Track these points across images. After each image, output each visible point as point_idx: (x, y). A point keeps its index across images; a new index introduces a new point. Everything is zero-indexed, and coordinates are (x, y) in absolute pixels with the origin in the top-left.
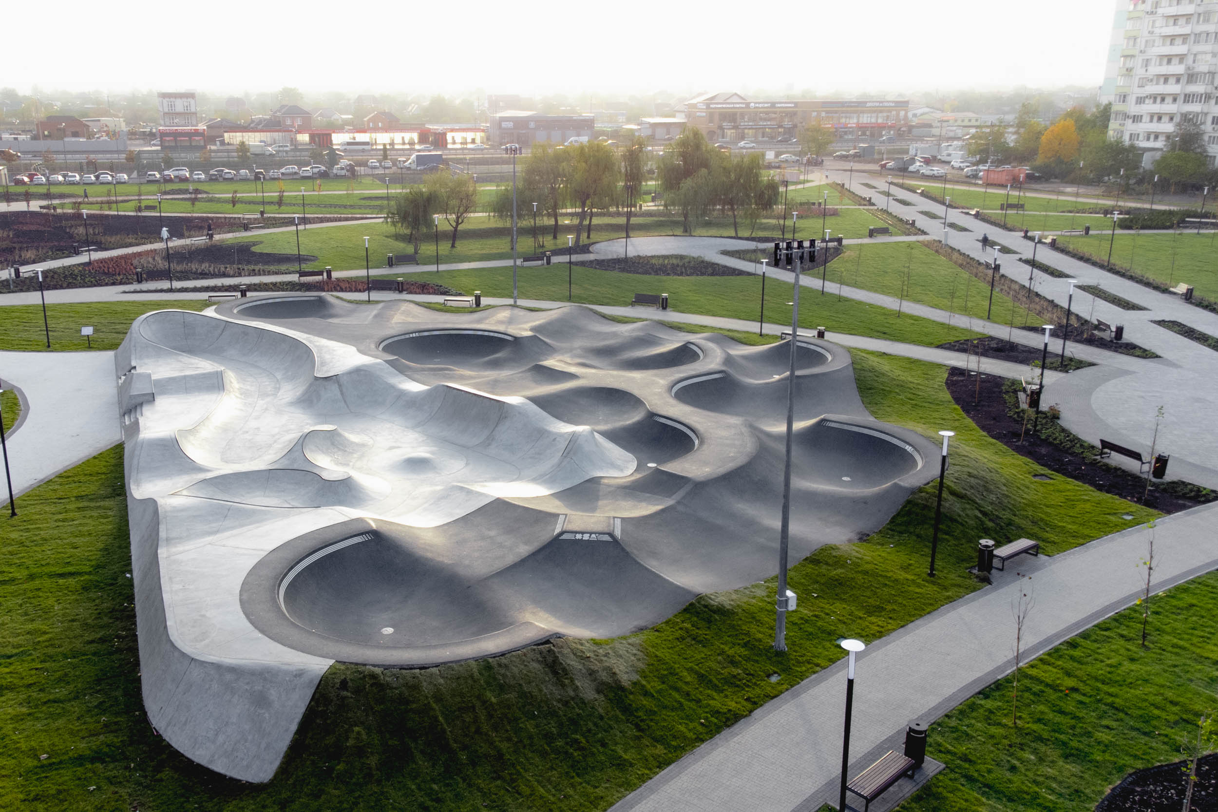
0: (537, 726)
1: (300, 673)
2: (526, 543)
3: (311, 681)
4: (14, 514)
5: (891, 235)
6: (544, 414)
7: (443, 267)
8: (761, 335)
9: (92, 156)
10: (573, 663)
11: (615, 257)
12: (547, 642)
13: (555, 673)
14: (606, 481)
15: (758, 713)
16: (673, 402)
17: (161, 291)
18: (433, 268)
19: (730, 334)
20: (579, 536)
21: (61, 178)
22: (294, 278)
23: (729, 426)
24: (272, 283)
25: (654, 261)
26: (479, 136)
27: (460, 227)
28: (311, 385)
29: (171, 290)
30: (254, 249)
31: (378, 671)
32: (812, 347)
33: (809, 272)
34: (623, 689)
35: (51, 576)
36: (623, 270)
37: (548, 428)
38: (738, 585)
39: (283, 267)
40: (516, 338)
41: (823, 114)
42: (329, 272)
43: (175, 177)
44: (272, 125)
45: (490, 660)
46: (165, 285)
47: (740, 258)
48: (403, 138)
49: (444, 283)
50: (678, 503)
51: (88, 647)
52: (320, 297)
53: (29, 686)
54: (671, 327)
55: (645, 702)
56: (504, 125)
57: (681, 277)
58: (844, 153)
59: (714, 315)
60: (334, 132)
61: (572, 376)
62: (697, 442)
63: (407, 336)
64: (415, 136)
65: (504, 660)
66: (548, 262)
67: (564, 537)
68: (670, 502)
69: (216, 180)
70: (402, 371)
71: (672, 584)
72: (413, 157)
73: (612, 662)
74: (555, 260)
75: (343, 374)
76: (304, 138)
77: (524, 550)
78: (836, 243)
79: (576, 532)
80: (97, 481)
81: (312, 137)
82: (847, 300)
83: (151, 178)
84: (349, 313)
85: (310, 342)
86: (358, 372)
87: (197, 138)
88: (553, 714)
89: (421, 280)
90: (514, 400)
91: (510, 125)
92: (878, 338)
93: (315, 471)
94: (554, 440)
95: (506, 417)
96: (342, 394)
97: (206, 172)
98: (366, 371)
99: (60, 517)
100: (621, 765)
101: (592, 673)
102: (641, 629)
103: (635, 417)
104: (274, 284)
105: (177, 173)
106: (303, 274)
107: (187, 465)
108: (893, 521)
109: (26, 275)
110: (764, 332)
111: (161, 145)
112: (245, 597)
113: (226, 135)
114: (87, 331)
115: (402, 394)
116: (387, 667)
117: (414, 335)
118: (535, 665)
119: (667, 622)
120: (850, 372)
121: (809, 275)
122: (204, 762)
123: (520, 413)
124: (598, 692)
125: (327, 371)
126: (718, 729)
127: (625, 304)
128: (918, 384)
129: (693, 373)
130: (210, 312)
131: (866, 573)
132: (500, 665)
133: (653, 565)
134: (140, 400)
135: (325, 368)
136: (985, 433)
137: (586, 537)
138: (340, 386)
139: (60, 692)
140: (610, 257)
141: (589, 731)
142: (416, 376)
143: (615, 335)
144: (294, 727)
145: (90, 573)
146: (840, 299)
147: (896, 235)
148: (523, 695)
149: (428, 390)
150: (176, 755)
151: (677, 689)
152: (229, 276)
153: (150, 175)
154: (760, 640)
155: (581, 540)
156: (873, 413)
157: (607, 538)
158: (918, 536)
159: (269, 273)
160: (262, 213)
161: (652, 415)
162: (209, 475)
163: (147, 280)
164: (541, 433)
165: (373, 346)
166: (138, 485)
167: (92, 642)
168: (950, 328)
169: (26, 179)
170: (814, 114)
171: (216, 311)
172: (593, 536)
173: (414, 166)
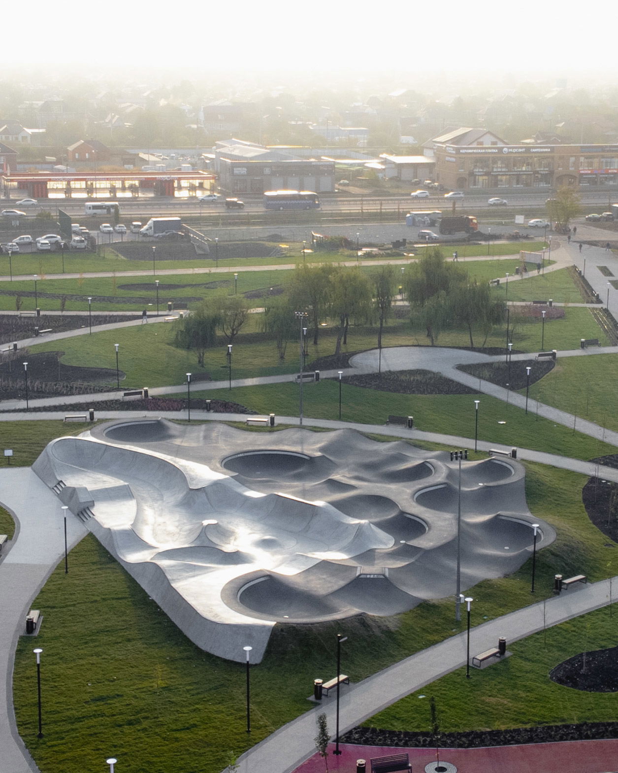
2: (342, 580)
6: (340, 512)
11: (371, 372)
14: (377, 551)
16: (414, 504)
20: (368, 576)
23: (445, 520)
25: (402, 377)
28: (187, 494)
32: (504, 464)
34: (392, 633)
37: (342, 521)
38: (443, 597)
40: (311, 458)
49: (241, 401)
50: (416, 561)
52: (158, 421)
61: (353, 487)
62: (427, 528)
63: (236, 456)
67: (362, 576)
68: (412, 560)
70: (243, 483)
71: (412, 596)
75: (207, 487)
77: (342, 583)
84: (182, 435)
86: (216, 484)
90: (320, 503)
93: (218, 547)
94: (347, 528)
95: (317, 514)
98: (220, 484)
102: (399, 614)
103: (392, 514)
106: (126, 394)
108: (521, 568)
115: (247, 499)
117: (241, 455)
119: (410, 611)
120: (522, 483)
123: (325, 512)
125: (196, 484)
129: (427, 485)
130: (88, 436)
131: (502, 591)
133: (403, 588)
137: (372, 576)
138: (206, 494)
140: (367, 372)
142: (253, 487)
149: (265, 498)
154: (450, 617)
156: (532, 510)
157: (382, 577)
161: (402, 513)
164: (339, 524)
165: (218, 465)
171: (92, 435)
172: (375, 576)
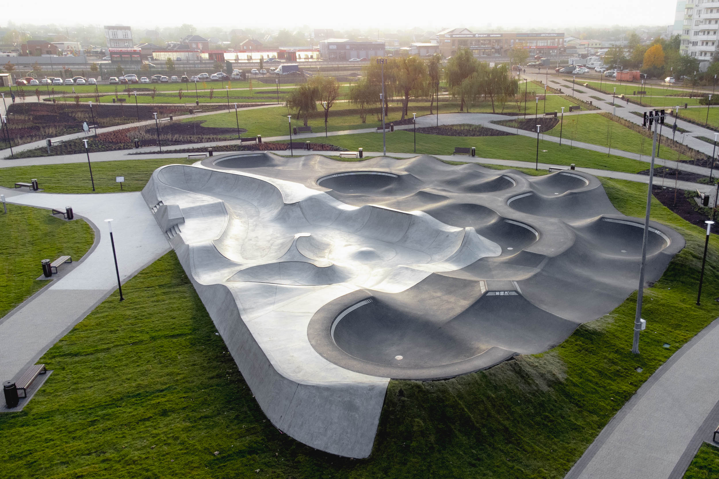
0: (522, 410)
1: (372, 388)
2: (465, 299)
3: (381, 392)
4: (122, 299)
5: (581, 110)
6: (437, 221)
7: (329, 134)
8: (537, 170)
9: (67, 67)
10: (528, 369)
11: (431, 126)
12: (512, 358)
13: (523, 377)
14: (491, 260)
15: (639, 391)
16: (511, 210)
17: (154, 153)
18: (323, 134)
19: (521, 170)
20: (497, 294)
21: (49, 81)
22: (238, 142)
23: (552, 224)
24: (224, 146)
25: (455, 128)
26: (315, 54)
27: (330, 109)
28: (282, 209)
29: (160, 152)
30: (202, 125)
31: (420, 383)
32: (574, 176)
33: (546, 132)
34: (560, 383)
35: (166, 337)
36: (438, 134)
37: (441, 229)
38: (597, 317)
39: (227, 136)
40: (399, 176)
41: (517, 41)
42: (260, 139)
43: (129, 80)
44: (183, 47)
45: (484, 372)
46: (157, 149)
47: (503, 125)
48: (268, 56)
49: (335, 144)
50: (542, 270)
51: (211, 381)
52: (264, 154)
53: (184, 408)
54: (484, 167)
55: (576, 390)
56: (331, 47)
57: (474, 137)
58: (533, 63)
59: (503, 159)
60: (225, 52)
61: (445, 198)
62: (537, 234)
63: (331, 177)
64: (275, 54)
65: (492, 372)
66: (392, 130)
67: (489, 294)
68: (537, 270)
69: (157, 82)
70: (338, 198)
71: (561, 319)
72: (280, 67)
73: (550, 367)
74: (396, 128)
75: (302, 201)
76: (206, 56)
77: (464, 304)
78: (553, 116)
79: (496, 291)
80: (168, 274)
81: (211, 55)
82: (575, 148)
83: (112, 81)
84: (284, 164)
85: (273, 182)
86: (311, 199)
87: (135, 56)
88: (529, 401)
89: (320, 142)
90: (417, 212)
91: (335, 47)
92: (602, 169)
93: (309, 262)
94: (447, 236)
95: (414, 224)
96: (303, 213)
97: (149, 77)
98: (315, 199)
99: (155, 299)
100: (576, 428)
101: (542, 375)
102: (553, 347)
103: (493, 221)
104: (227, 147)
105: (130, 78)
106: (243, 140)
107: (226, 263)
108: (665, 274)
109: (56, 144)
110: (538, 168)
111: (111, 60)
112: (313, 342)
113: (154, 54)
114: (120, 179)
115: (341, 212)
116: (424, 380)
117: (335, 176)
118: (511, 373)
119: (567, 341)
120: (602, 190)
121: (546, 134)
122: (322, 448)
123: (422, 221)
124: (549, 386)
125: (292, 200)
126: (623, 403)
127: (449, 154)
128: (639, 195)
129: (515, 193)
130: (198, 165)
131: (663, 305)
132: (491, 374)
133: (544, 307)
134: (175, 223)
135: (289, 198)
136: (688, 222)
137: (502, 294)
138: (301, 208)
139: (206, 411)
140: (427, 126)
141: (552, 410)
142: (347, 201)
143: (454, 172)
144: (377, 422)
145: (191, 334)
146: (572, 148)
147: (584, 110)
148: (509, 391)
149: (360, 209)
150: (301, 445)
151: (591, 381)
152: (194, 143)
153: (111, 79)
154: (623, 349)
155: (499, 296)
156: (623, 213)
157: (514, 293)
158: (682, 282)
159: (220, 140)
160: (197, 103)
161: (503, 219)
162: (243, 268)
163: (141, 146)
164: (439, 233)
165: (314, 183)
166: (198, 276)
167: (212, 378)
168: (641, 162)
169: (25, 82)
170: (512, 41)
171: (202, 164)
172: (506, 292)
173: (281, 73)
